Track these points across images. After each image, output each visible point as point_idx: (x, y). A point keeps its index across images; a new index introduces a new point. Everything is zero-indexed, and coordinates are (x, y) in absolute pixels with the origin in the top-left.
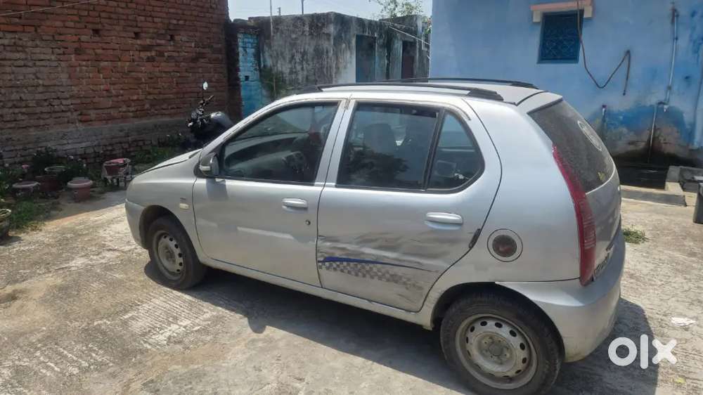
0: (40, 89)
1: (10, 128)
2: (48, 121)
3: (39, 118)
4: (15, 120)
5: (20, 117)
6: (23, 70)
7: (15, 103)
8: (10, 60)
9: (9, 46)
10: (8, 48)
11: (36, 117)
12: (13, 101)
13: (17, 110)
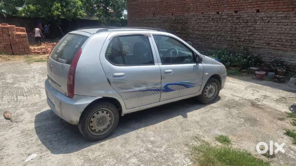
0: (290, 35)
1: (272, 49)
2: (288, 49)
3: (285, 47)
4: (275, 46)
5: (278, 45)
6: (286, 27)
7: (278, 39)
8: (282, 23)
9: (283, 17)
10: (283, 18)
11: (284, 46)
12: (277, 39)
13: (277, 42)
